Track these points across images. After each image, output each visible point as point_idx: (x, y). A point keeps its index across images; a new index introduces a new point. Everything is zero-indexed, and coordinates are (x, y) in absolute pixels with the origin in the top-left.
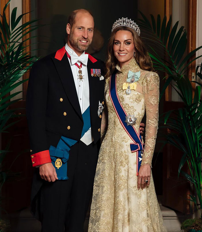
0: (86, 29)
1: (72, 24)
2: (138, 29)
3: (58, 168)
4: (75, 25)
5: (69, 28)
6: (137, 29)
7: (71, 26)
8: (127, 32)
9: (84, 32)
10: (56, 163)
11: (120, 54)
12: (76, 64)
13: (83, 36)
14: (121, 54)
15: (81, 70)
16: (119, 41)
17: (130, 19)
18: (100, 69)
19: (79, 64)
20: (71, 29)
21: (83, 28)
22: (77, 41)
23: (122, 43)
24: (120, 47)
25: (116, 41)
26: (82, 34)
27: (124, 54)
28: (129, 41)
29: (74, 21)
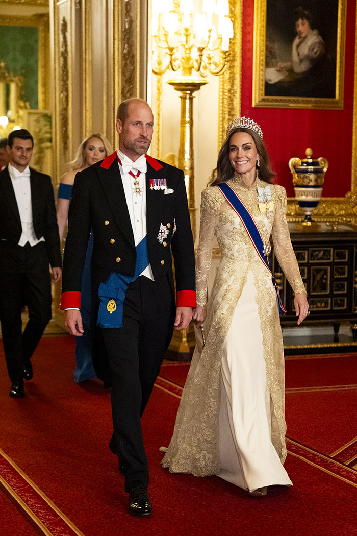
0: (144, 125)
1: (125, 119)
2: (260, 131)
3: (111, 313)
4: (128, 121)
5: (120, 126)
6: (258, 130)
7: (122, 122)
8: (245, 134)
9: (142, 128)
10: (108, 305)
11: (238, 163)
12: (131, 173)
13: (142, 134)
14: (240, 163)
15: (137, 180)
16: (235, 146)
17: (249, 118)
18: (165, 179)
19: (135, 173)
20: (123, 126)
21: (140, 123)
22: (133, 142)
23: (240, 148)
24: (238, 153)
25: (231, 147)
26: (139, 132)
27: (245, 162)
28: (249, 145)
29: (127, 115)
